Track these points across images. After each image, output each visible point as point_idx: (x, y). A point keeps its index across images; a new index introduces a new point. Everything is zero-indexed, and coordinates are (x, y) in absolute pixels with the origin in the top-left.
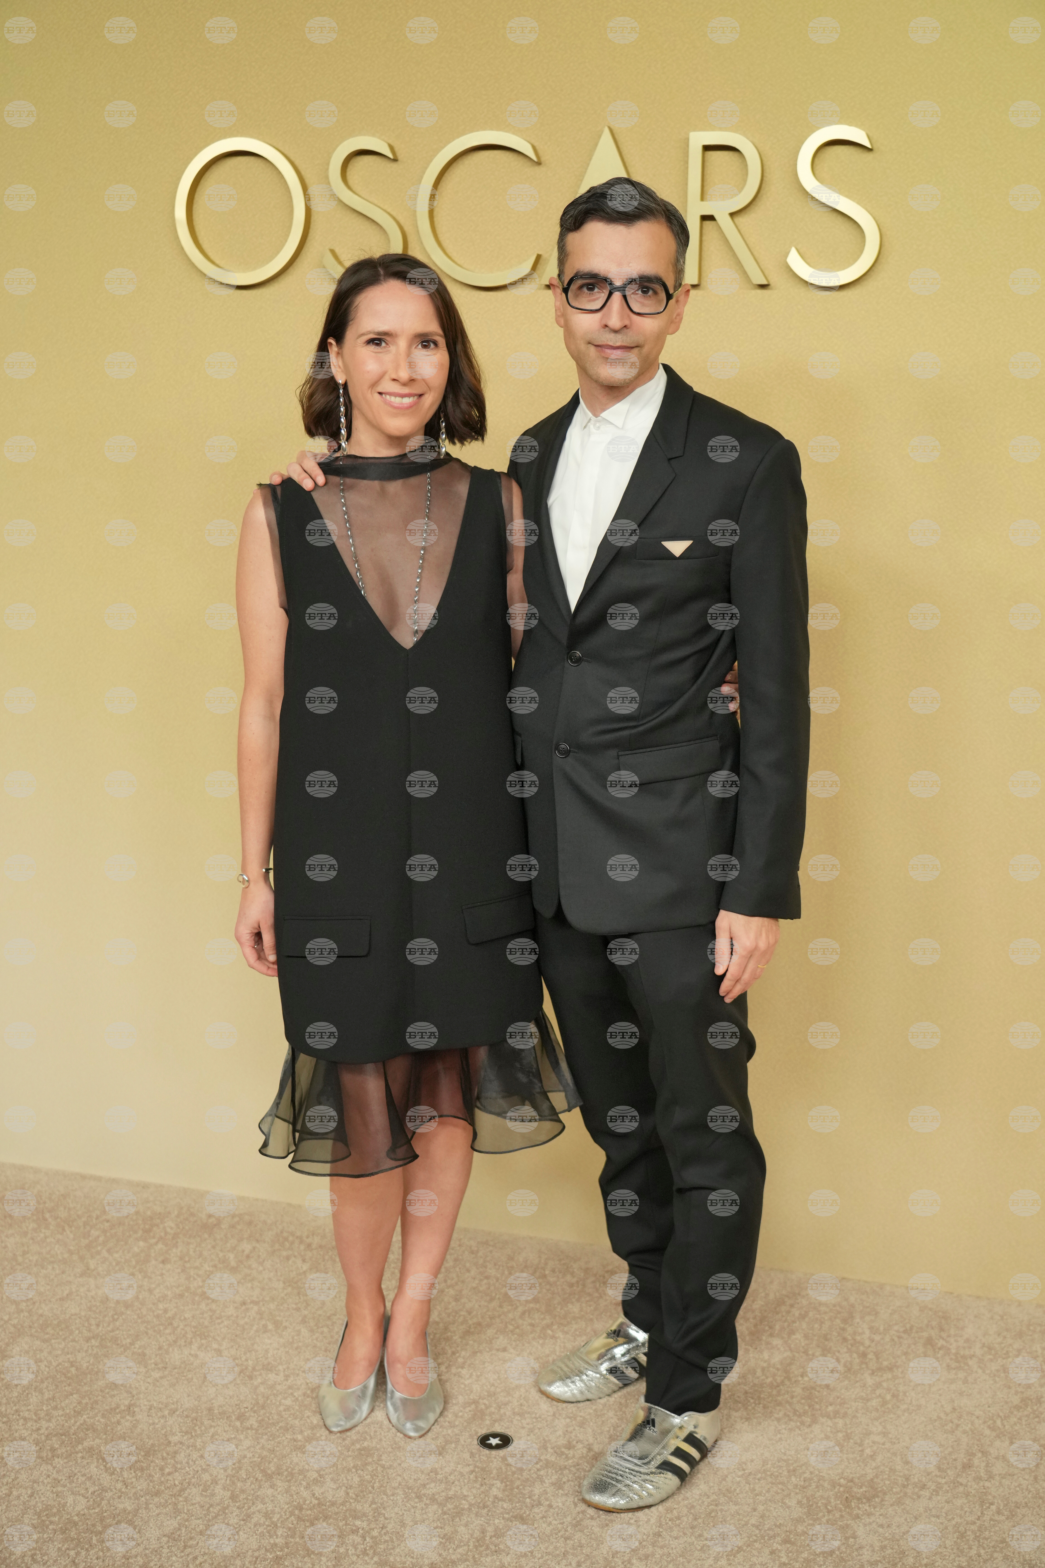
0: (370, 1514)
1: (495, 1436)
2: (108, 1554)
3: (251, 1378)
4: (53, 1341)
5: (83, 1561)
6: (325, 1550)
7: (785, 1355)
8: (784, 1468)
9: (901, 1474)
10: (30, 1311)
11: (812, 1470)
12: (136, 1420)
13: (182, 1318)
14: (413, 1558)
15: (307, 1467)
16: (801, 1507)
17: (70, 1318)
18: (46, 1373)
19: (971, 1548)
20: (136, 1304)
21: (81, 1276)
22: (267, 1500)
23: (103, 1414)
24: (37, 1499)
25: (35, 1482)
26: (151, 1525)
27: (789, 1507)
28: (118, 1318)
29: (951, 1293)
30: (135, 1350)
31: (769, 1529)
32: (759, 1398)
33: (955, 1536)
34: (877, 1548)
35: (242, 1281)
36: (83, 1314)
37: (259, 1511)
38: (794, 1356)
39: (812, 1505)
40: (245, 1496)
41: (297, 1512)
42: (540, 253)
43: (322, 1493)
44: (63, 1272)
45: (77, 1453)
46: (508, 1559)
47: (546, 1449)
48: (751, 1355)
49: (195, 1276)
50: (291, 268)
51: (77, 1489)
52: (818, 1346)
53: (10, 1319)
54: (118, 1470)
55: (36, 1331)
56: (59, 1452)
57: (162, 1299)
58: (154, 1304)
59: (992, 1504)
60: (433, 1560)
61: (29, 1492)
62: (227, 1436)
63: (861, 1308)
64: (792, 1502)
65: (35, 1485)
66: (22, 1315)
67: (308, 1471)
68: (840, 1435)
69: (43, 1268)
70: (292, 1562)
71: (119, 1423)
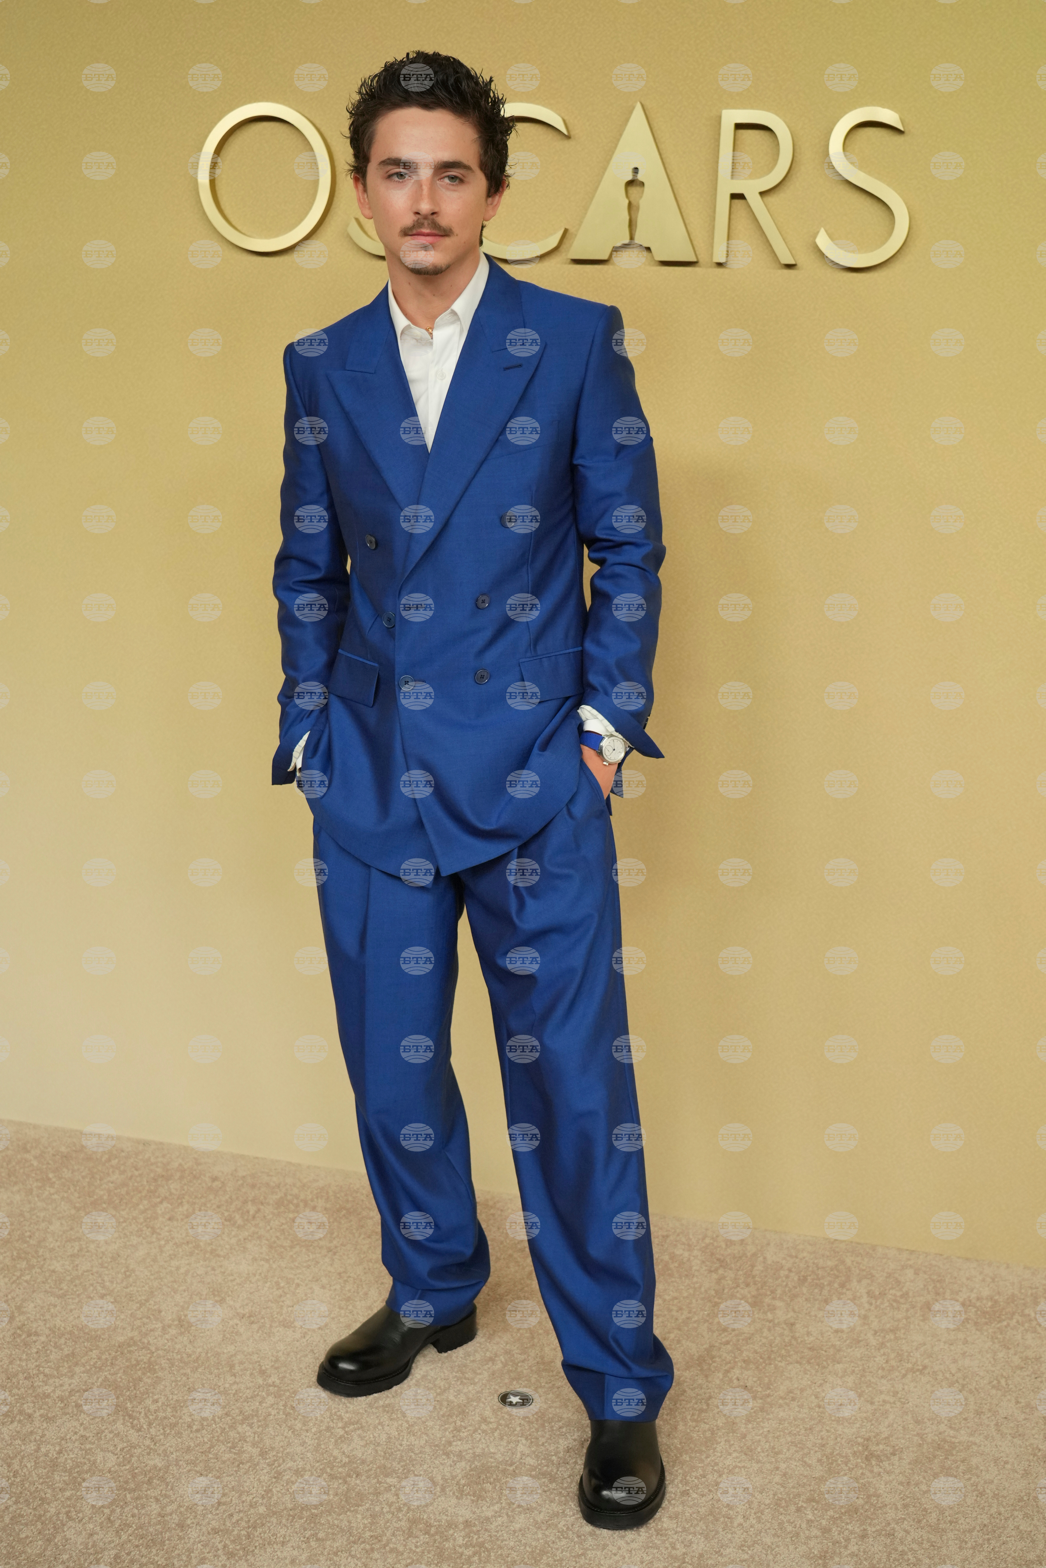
0: (400, 1471)
1: (515, 1394)
2: (143, 1512)
5: (118, 1518)
6: (360, 1508)
8: (801, 1427)
9: (915, 1433)
10: (41, 1268)
11: (828, 1428)
12: (157, 1377)
13: (195, 1274)
14: (447, 1515)
15: (331, 1424)
16: (822, 1465)
17: (82, 1274)
19: (990, 1506)
20: (147, 1260)
22: (296, 1457)
23: (124, 1371)
24: (66, 1456)
25: (62, 1439)
26: (183, 1482)
27: (810, 1466)
28: (130, 1276)
29: (941, 1255)
30: (150, 1307)
31: (793, 1487)
32: (769, 1358)
33: (975, 1494)
34: (899, 1507)
35: (250, 1238)
36: (95, 1270)
37: (289, 1469)
38: (798, 1316)
39: (832, 1463)
40: (274, 1453)
41: (328, 1470)
42: (567, 228)
43: (352, 1450)
44: (72, 1229)
46: (542, 1516)
47: (567, 1407)
50: (315, 235)
51: (106, 1446)
54: (145, 1427)
55: (50, 1287)
57: (173, 1257)
58: (165, 1262)
59: (1006, 1463)
60: (467, 1517)
61: (57, 1449)
62: (251, 1394)
63: (858, 1271)
64: (812, 1460)
65: (63, 1442)
67: (333, 1428)
69: (50, 1224)
70: (327, 1520)
71: (140, 1379)
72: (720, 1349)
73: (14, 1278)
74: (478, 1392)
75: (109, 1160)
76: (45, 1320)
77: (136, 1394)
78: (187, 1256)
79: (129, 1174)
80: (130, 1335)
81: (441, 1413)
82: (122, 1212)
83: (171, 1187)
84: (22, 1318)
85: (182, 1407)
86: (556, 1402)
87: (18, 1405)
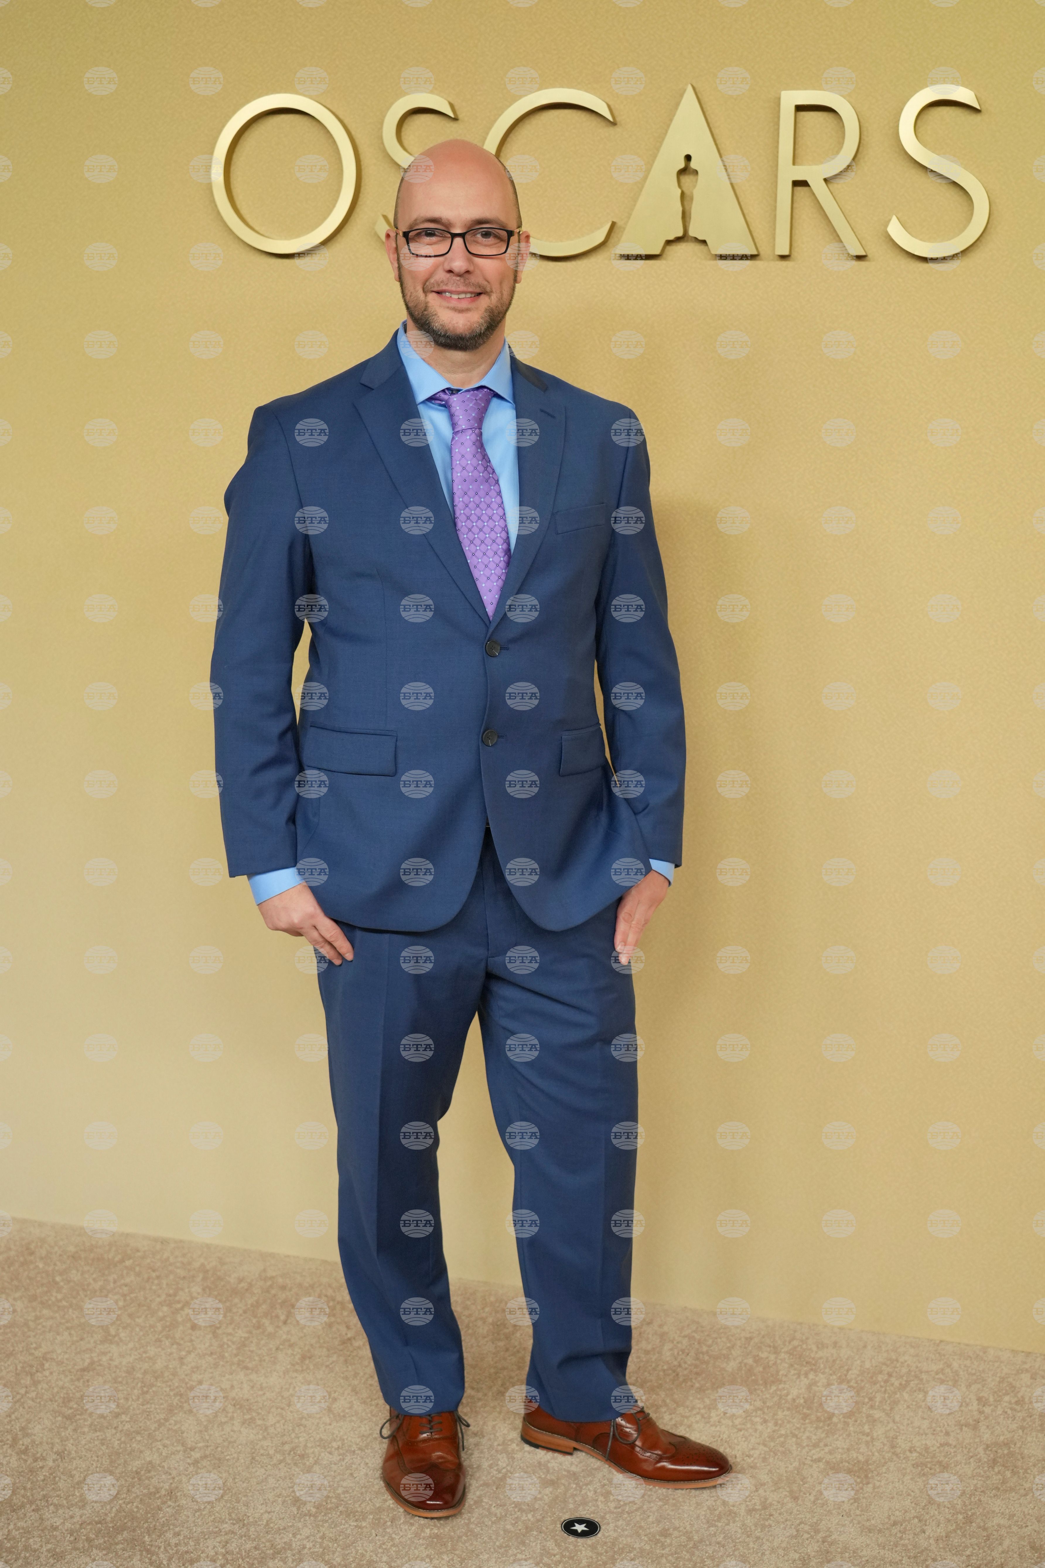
1: (580, 1521)
3: (302, 1456)
4: (78, 1417)
7: (888, 1428)
10: (48, 1383)
12: (179, 1506)
15: (374, 1558)
18: (73, 1452)
20: (166, 1374)
21: (102, 1342)
28: (147, 1392)
30: (170, 1427)
32: (866, 1477)
35: (281, 1347)
42: (614, 221)
44: (82, 1339)
45: (117, 1544)
47: (639, 1535)
48: (852, 1429)
49: (230, 1343)
50: (338, 236)
52: (923, 1418)
53: (26, 1392)
54: (165, 1562)
56: (96, 1542)
57: (195, 1370)
58: (186, 1375)
62: (283, 1525)
66: (40, 1387)
67: (376, 1562)
68: (960, 1517)
69: (58, 1334)
71: (160, 1509)
72: (811, 1466)
73: (18, 1397)
74: (538, 1521)
75: (122, 1261)
76: (52, 1444)
77: (155, 1526)
78: (211, 1368)
79: (146, 1276)
80: (148, 1459)
81: (498, 1543)
82: (137, 1320)
83: (193, 1290)
84: (27, 1441)
85: (206, 1539)
86: (626, 1530)
87: (23, 1539)
